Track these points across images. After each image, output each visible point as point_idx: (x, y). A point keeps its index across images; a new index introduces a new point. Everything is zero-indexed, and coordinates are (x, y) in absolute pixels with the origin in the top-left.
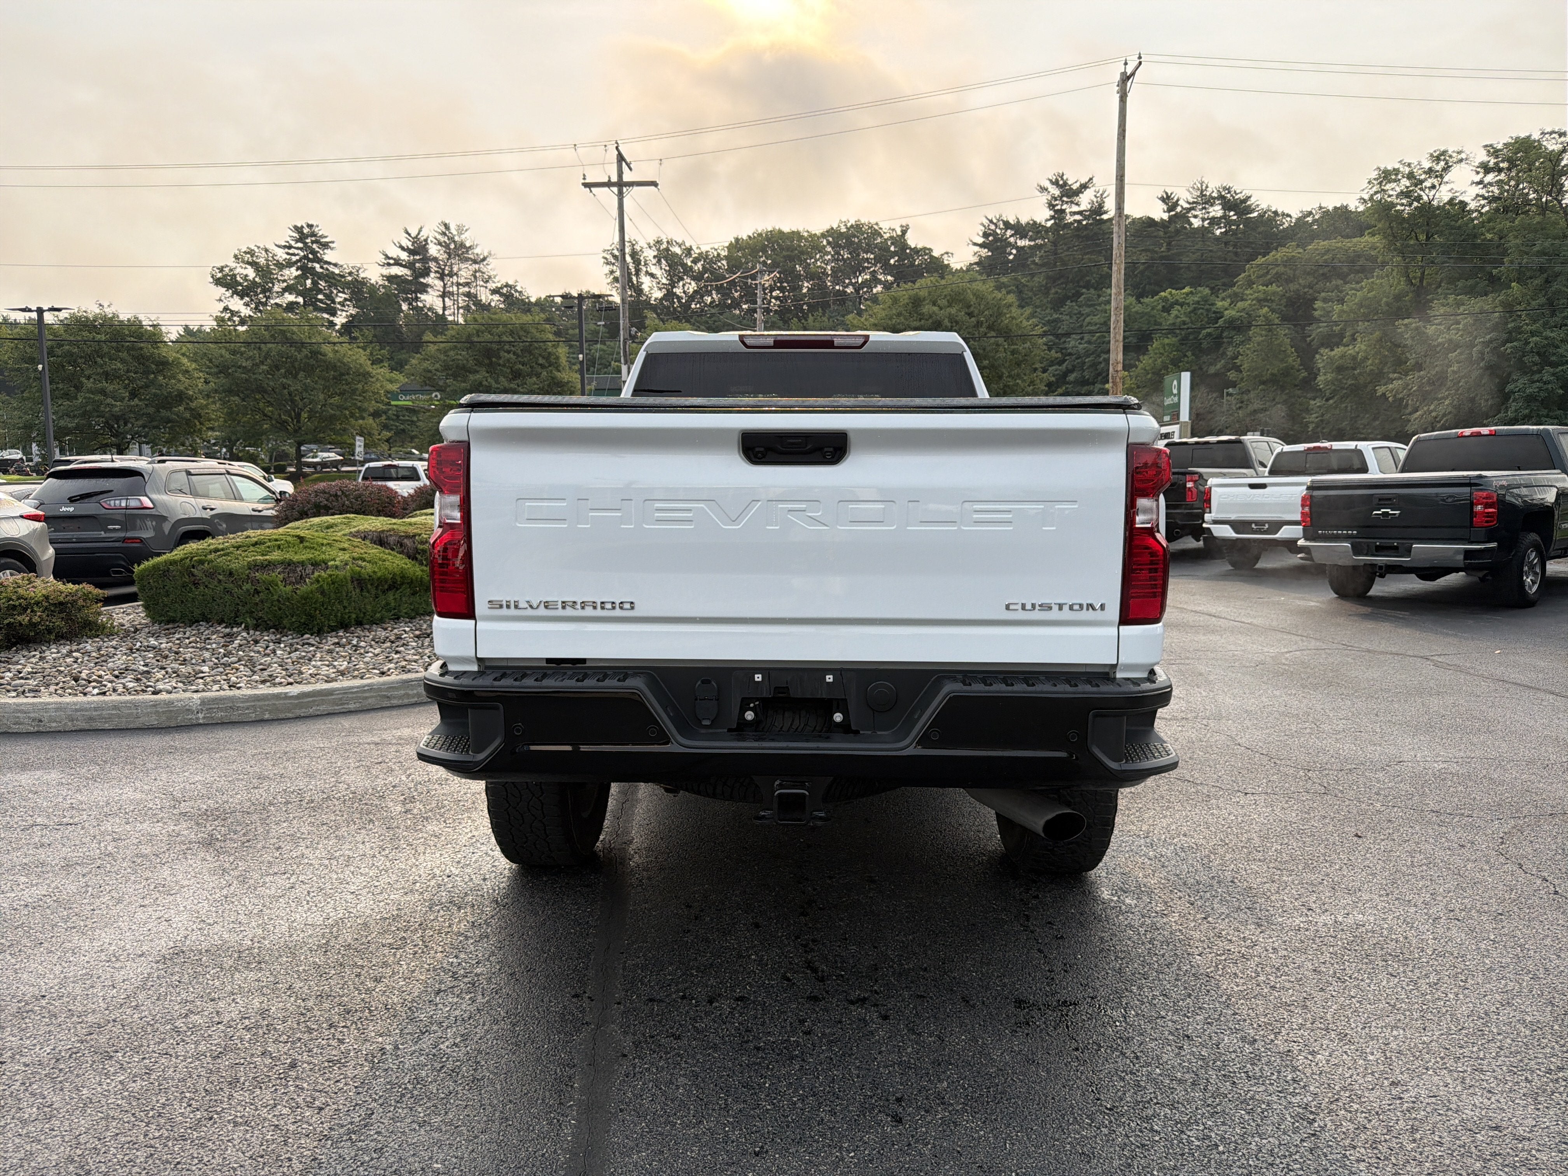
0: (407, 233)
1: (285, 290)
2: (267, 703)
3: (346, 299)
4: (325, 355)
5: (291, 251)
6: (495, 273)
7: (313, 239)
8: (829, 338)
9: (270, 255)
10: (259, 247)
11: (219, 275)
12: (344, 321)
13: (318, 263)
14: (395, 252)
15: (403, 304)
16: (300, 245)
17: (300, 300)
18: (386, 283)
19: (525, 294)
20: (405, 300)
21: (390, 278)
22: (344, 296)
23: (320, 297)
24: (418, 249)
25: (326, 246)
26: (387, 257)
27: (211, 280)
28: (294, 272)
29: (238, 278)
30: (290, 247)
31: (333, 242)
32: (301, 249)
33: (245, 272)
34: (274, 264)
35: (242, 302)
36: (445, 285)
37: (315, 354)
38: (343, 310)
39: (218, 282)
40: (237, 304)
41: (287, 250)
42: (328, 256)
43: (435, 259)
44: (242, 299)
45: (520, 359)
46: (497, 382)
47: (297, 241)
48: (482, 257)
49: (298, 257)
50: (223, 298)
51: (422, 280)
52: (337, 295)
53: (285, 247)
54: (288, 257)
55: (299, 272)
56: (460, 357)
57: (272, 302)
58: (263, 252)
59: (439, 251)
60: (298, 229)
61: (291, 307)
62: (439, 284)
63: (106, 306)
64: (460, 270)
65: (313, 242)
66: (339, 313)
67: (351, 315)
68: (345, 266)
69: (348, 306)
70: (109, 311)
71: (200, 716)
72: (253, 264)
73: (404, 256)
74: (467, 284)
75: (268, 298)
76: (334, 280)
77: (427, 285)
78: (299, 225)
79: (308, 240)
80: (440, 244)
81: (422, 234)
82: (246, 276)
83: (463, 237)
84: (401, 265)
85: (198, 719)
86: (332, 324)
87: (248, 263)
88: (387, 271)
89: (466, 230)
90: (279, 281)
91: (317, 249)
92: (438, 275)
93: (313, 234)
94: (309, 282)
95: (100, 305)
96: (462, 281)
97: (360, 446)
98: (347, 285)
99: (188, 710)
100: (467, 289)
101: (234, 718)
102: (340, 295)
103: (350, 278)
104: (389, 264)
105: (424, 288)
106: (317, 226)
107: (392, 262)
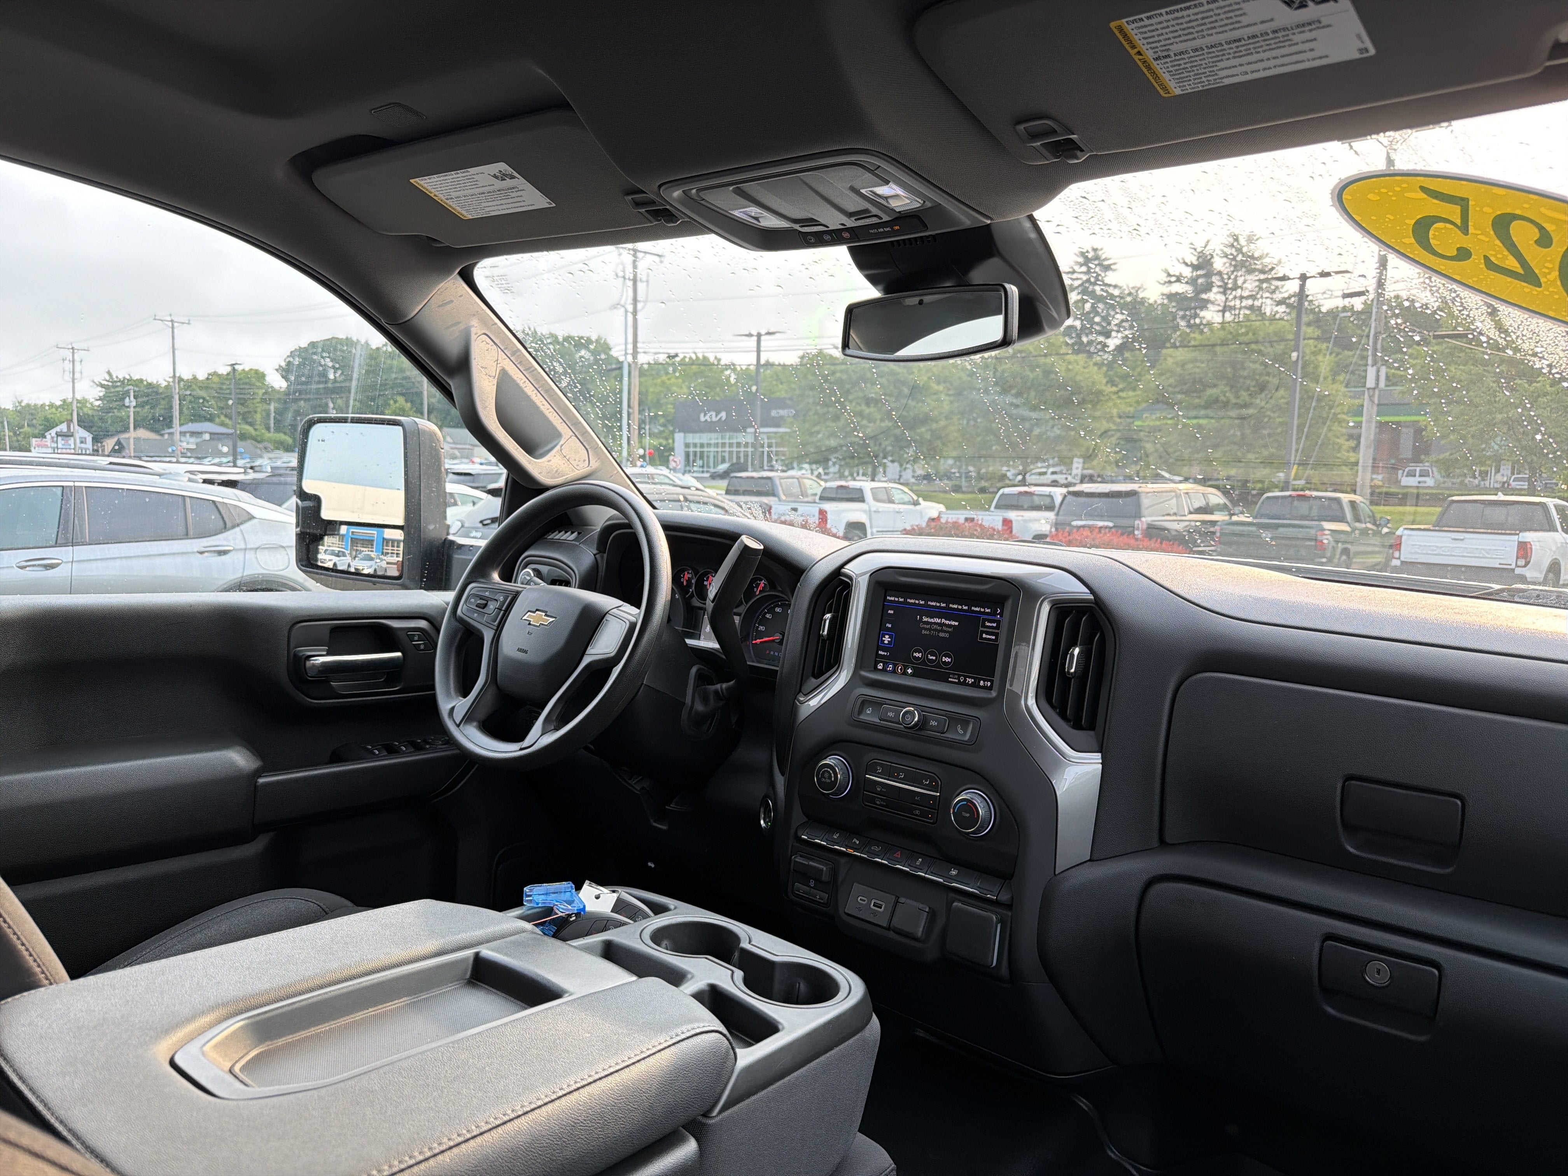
0: (1193, 248)
3: (1123, 321)
5: (1075, 276)
7: (1096, 262)
12: (1118, 341)
13: (1099, 286)
14: (1178, 269)
15: (1180, 322)
16: (1083, 269)
17: (1078, 324)
18: (1166, 301)
19: (1316, 303)
20: (1183, 317)
21: (1171, 297)
22: (1120, 317)
23: (1097, 319)
24: (1203, 263)
25: (1107, 268)
26: (1169, 275)
28: (1075, 296)
30: (1074, 272)
31: (1115, 264)
32: (1083, 273)
36: (1227, 299)
38: (1118, 332)
41: (1070, 275)
42: (1110, 278)
43: (1220, 273)
47: (1081, 265)
48: (1270, 267)
49: (1079, 282)
51: (1203, 296)
52: (1113, 317)
53: (1069, 272)
54: (1070, 282)
55: (1080, 297)
56: (1198, 370)
59: (1225, 263)
60: (1083, 254)
61: (1067, 332)
62: (1221, 298)
64: (1244, 282)
65: (1096, 266)
66: (1114, 334)
67: (1126, 336)
68: (1125, 287)
69: (1124, 326)
73: (1187, 272)
74: (1253, 297)
76: (1112, 302)
77: (1208, 301)
78: (1084, 250)
79: (1092, 264)
80: (1226, 256)
81: (1207, 248)
83: (1252, 247)
84: (1183, 282)
86: (1105, 346)
88: (1167, 290)
89: (1257, 240)
91: (1100, 272)
92: (1221, 290)
93: (1097, 258)
94: (1087, 306)
96: (1246, 293)
98: (1125, 306)
100: (1250, 302)
102: (1117, 316)
103: (1129, 299)
104: (1170, 282)
105: (1204, 304)
106: (1102, 249)
107: (1173, 279)
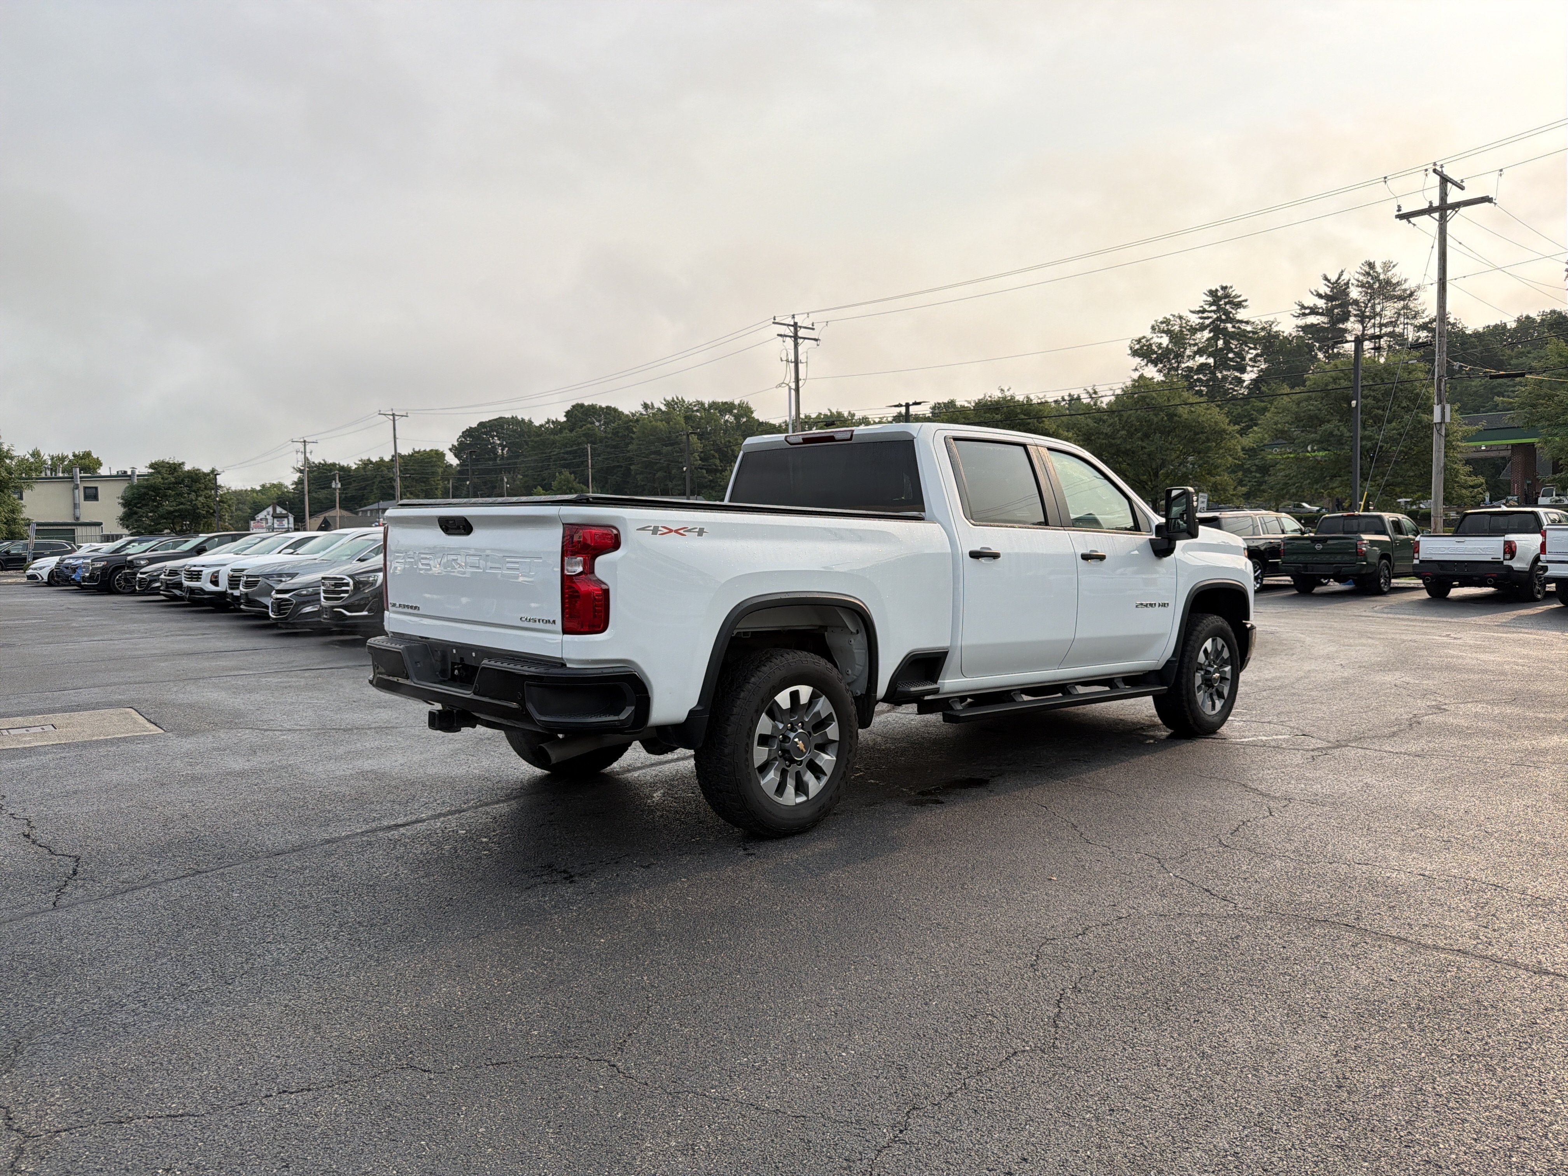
0: (1326, 279)
1: (1196, 353)
3: (1257, 355)
5: (1205, 315)
6: (1423, 308)
7: (1226, 300)
8: (832, 434)
9: (1184, 321)
10: (1174, 316)
11: (1137, 347)
12: (1253, 376)
13: (1231, 323)
14: (1312, 301)
15: (1319, 353)
16: (1214, 308)
17: (1211, 361)
18: (1301, 334)
19: (1460, 326)
20: (1321, 348)
21: (1306, 328)
22: (1254, 352)
23: (1231, 355)
24: (1338, 294)
25: (1239, 305)
26: (1303, 307)
27: (1130, 352)
28: (1207, 334)
29: (1154, 347)
30: (1204, 311)
31: (1246, 301)
32: (1214, 311)
33: (1159, 340)
34: (1189, 330)
35: (1156, 369)
36: (1365, 327)
38: (1253, 366)
39: (1135, 353)
40: (1152, 373)
41: (1200, 315)
42: (1241, 314)
43: (1356, 302)
44: (1156, 366)
45: (1380, 404)
47: (1211, 305)
48: (1408, 292)
49: (1210, 320)
50: (1138, 367)
51: (1341, 326)
52: (1247, 352)
53: (1199, 312)
54: (1201, 321)
55: (1211, 335)
56: (1312, 408)
57: (1183, 366)
58: (1178, 320)
59: (1361, 292)
60: (1212, 293)
61: (1202, 368)
62: (1358, 327)
63: (1006, 390)
64: (1383, 309)
65: (1226, 304)
66: (1249, 369)
67: (1261, 370)
68: (1258, 322)
69: (1259, 361)
70: (1008, 394)
72: (1168, 332)
73: (1321, 303)
74: (1394, 324)
75: (1179, 363)
76: (1243, 337)
77: (1345, 331)
78: (1214, 289)
79: (1222, 302)
80: (1362, 286)
81: (1342, 278)
82: (1161, 344)
83: (1390, 274)
84: (1317, 314)
86: (1240, 381)
87: (1163, 332)
88: (1302, 322)
89: (1394, 266)
90: (1190, 346)
91: (1230, 310)
92: (1359, 318)
93: (1227, 296)
94: (1220, 343)
95: (1002, 390)
96: (1384, 321)
97: (1203, 502)
98: (1257, 341)
100: (1389, 329)
102: (1251, 351)
103: (1263, 334)
104: (1304, 315)
105: (1341, 334)
106: (1231, 287)
107: (1307, 311)
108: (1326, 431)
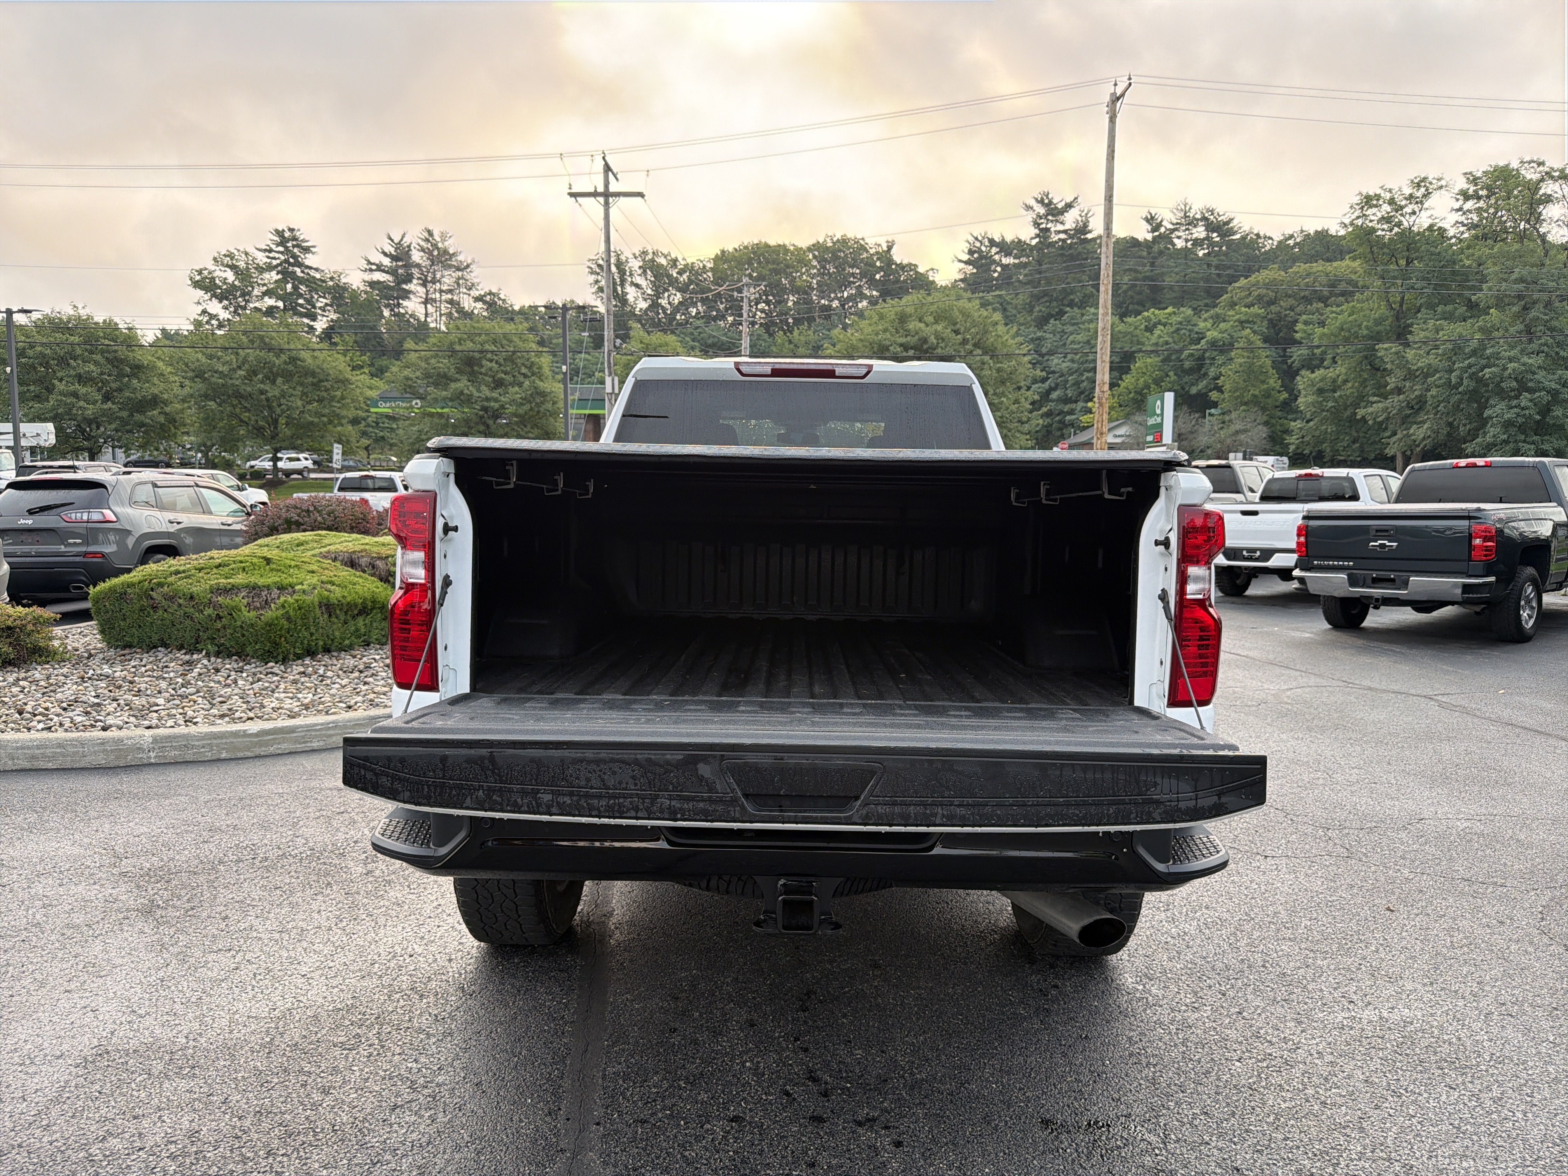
0: (390, 239)
1: (265, 294)
2: (224, 741)
3: (326, 305)
4: (303, 361)
5: (271, 255)
6: (478, 280)
7: (294, 243)
8: (830, 367)
9: (251, 258)
10: (239, 251)
11: (198, 278)
12: (325, 326)
13: (299, 267)
14: (378, 258)
15: (385, 310)
16: (281, 249)
17: (280, 304)
18: (368, 289)
19: (509, 302)
20: (386, 306)
21: (372, 284)
22: (325, 301)
23: (301, 301)
24: (401, 255)
25: (307, 250)
26: (369, 263)
27: (190, 283)
28: (274, 276)
29: (217, 281)
30: (270, 251)
31: (314, 247)
32: (281, 253)
33: (224, 275)
34: (255, 268)
35: (221, 305)
36: (427, 291)
37: (293, 360)
38: (323, 316)
39: (196, 285)
40: (215, 307)
41: (267, 254)
42: (310, 260)
43: (418, 266)
44: (221, 302)
45: (502, 368)
46: (479, 391)
47: (278, 245)
48: (465, 264)
49: (278, 261)
50: (201, 301)
51: (404, 286)
52: (317, 300)
53: (265, 250)
54: (268, 261)
55: (280, 276)
56: (441, 365)
57: (252, 305)
58: (243, 256)
59: (422, 257)
60: (279, 233)
61: (270, 311)
62: (421, 290)
63: (80, 307)
64: (443, 276)
65: (294, 246)
66: (319, 317)
67: (332, 320)
68: (327, 271)
69: (329, 311)
70: (83, 313)
71: (152, 754)
72: (233, 267)
73: (386, 261)
74: (450, 291)
75: (247, 301)
76: (314, 285)
77: (410, 292)
78: (281, 229)
79: (289, 245)
80: (423, 250)
81: (405, 240)
82: (226, 279)
83: (446, 243)
84: (384, 271)
85: (150, 758)
86: (312, 329)
87: (227, 266)
88: (368, 277)
89: (450, 237)
90: (258, 285)
91: (298, 254)
92: (421, 282)
93: (294, 239)
94: (289, 286)
95: (75, 306)
96: (445, 288)
97: (338, 454)
98: (328, 290)
99: (139, 748)
100: (449, 296)
101: (189, 758)
102: (321, 299)
103: (331, 283)
104: (371, 270)
105: (406, 295)
106: (299, 230)
107: (374, 267)
108: (456, 389)
